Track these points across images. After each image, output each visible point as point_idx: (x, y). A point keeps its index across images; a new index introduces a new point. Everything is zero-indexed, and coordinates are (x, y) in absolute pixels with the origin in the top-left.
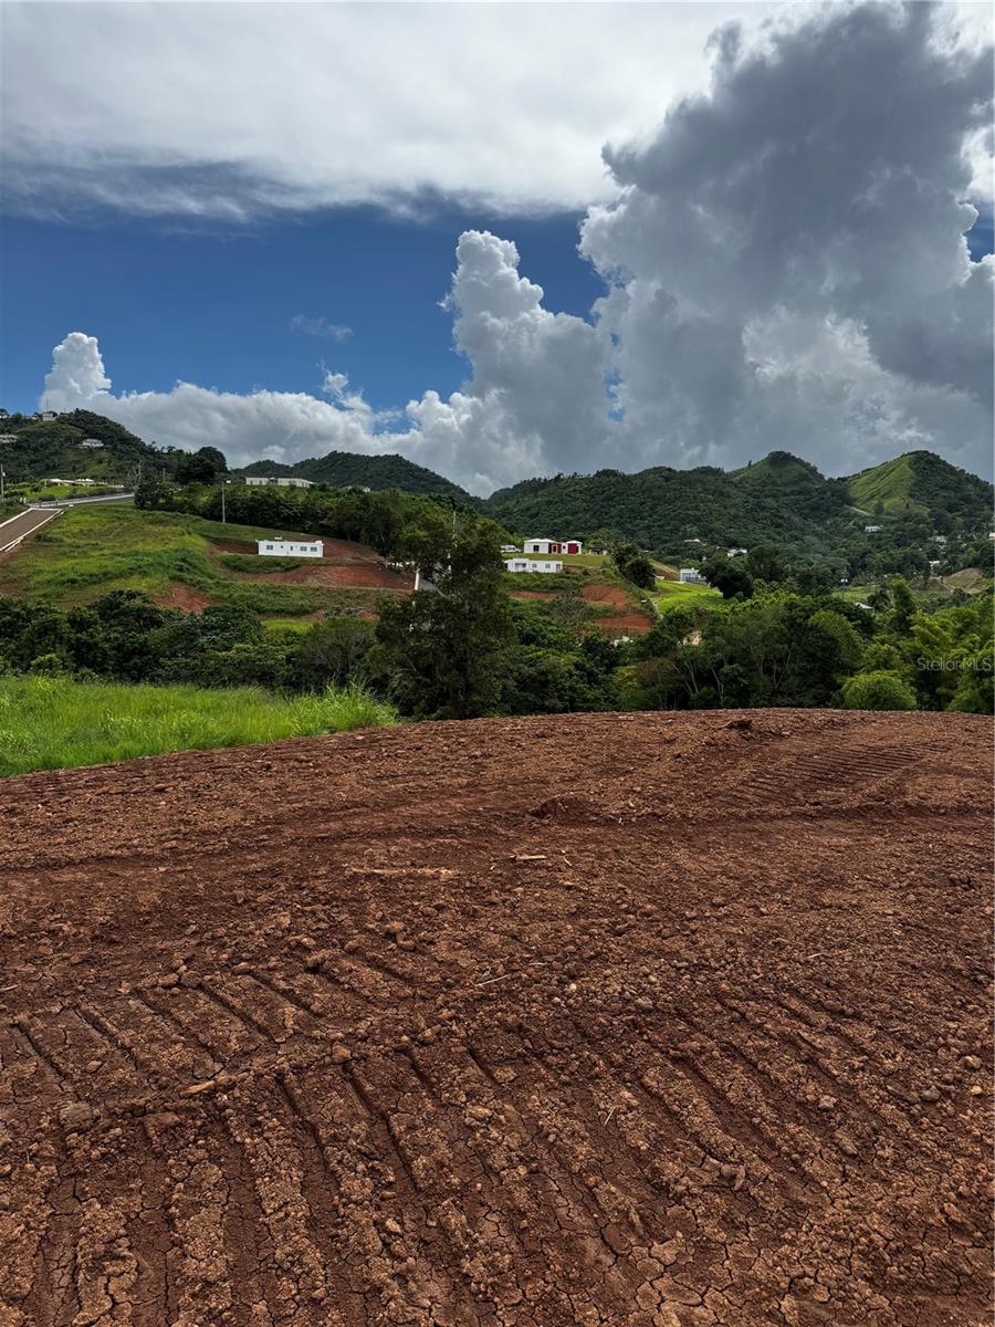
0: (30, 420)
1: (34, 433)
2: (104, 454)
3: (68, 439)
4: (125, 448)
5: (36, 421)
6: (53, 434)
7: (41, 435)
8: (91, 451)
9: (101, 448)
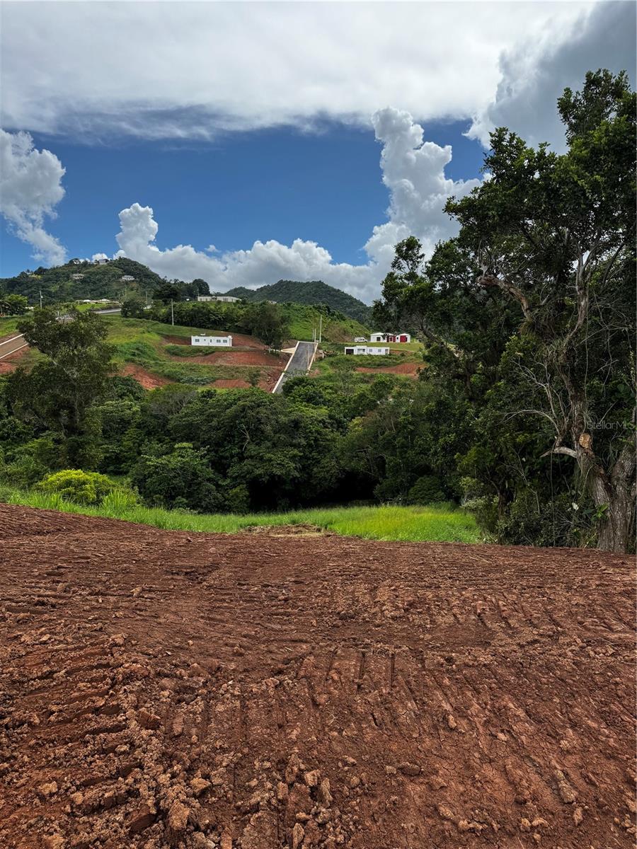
0: (93, 265)
1: (94, 272)
2: (135, 285)
3: (114, 276)
4: (148, 281)
5: (96, 265)
6: (105, 273)
7: (97, 274)
8: (127, 283)
9: (133, 281)
